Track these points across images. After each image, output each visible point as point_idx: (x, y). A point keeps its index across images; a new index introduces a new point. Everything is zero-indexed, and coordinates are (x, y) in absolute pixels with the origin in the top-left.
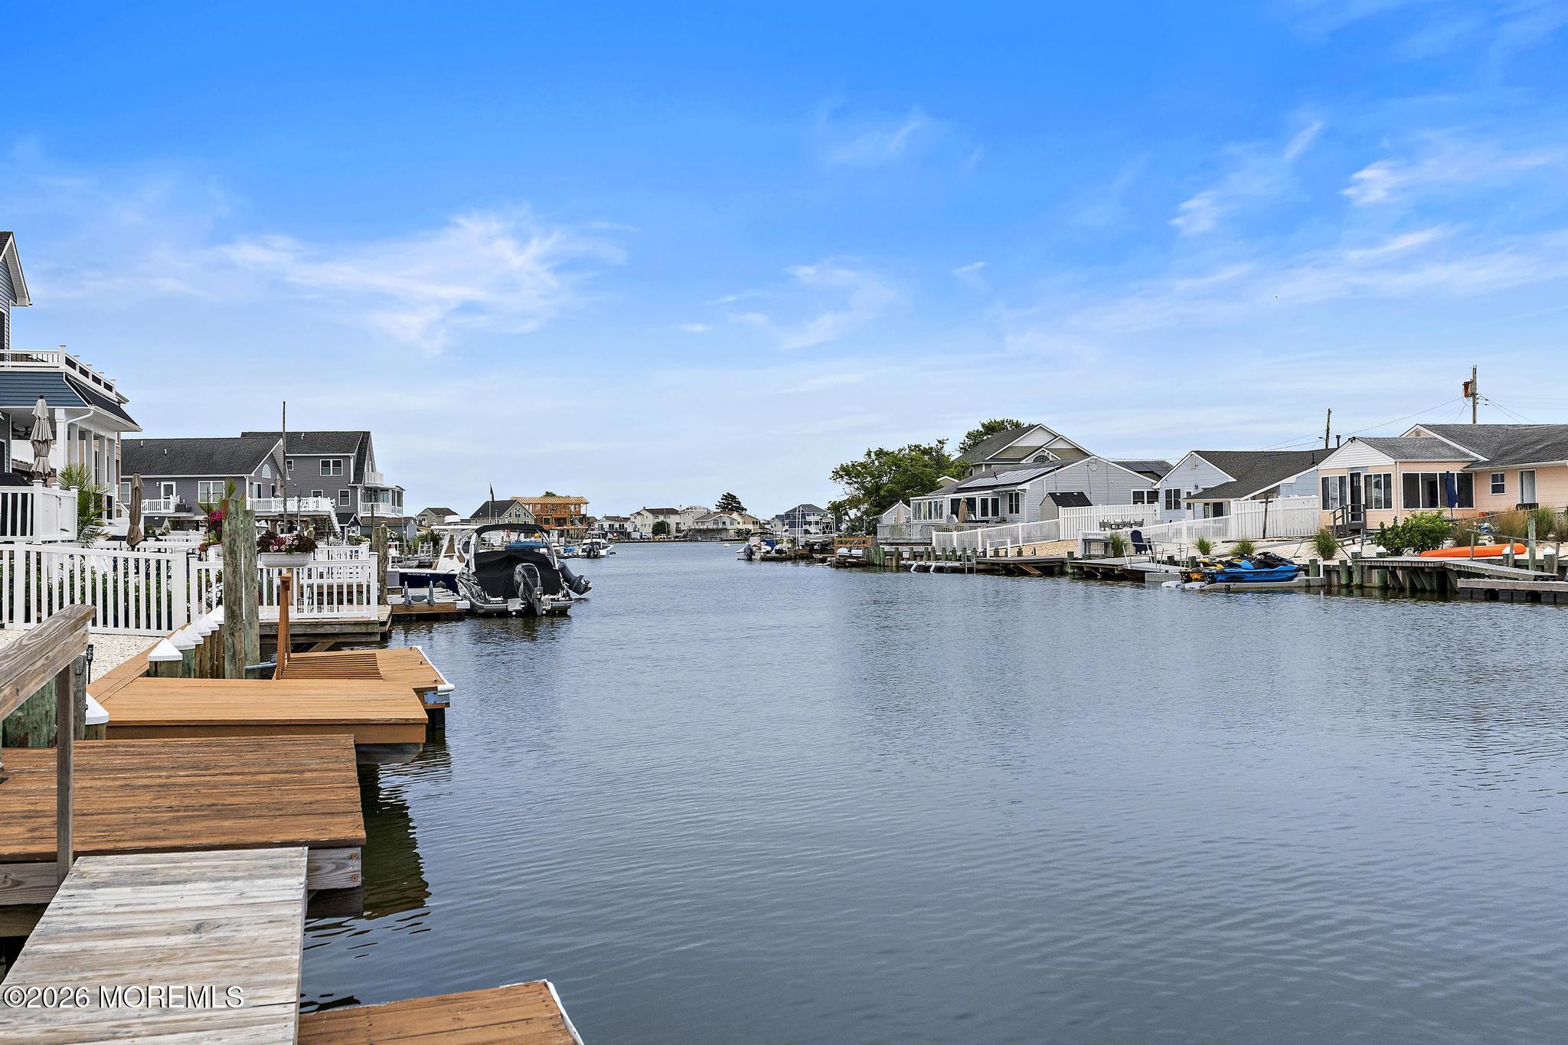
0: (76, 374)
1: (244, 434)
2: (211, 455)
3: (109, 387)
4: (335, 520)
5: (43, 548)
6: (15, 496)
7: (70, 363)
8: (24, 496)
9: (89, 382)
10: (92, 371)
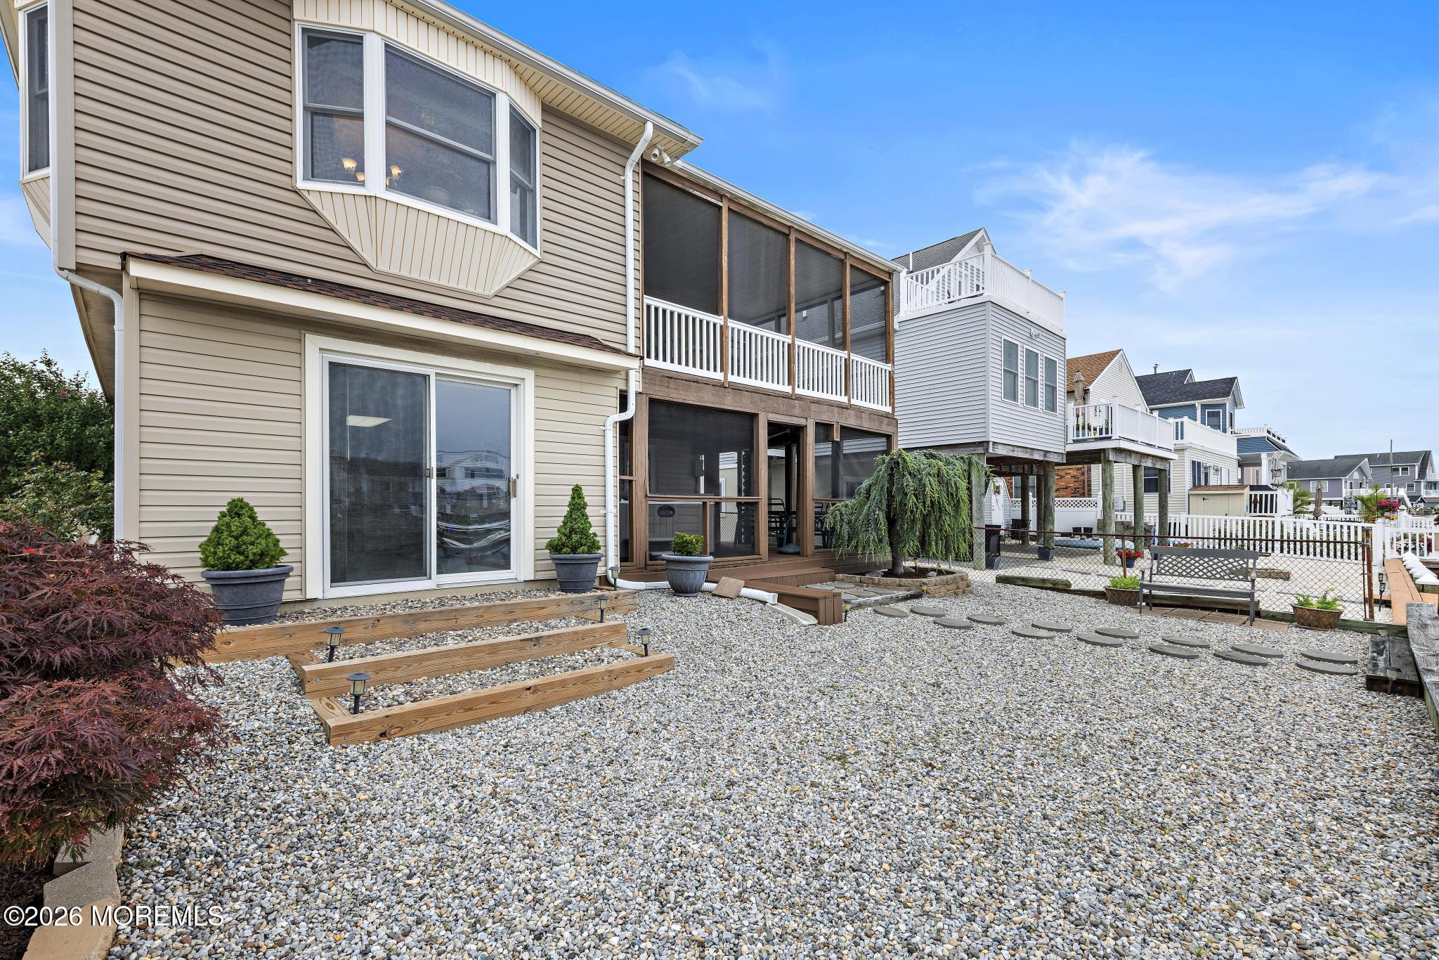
0: (1271, 436)
1: (1336, 457)
2: (1319, 468)
3: (1283, 441)
4: (1407, 500)
5: (1283, 519)
6: (1266, 496)
7: (1269, 432)
8: (1272, 496)
9: (1276, 439)
10: (1277, 435)
